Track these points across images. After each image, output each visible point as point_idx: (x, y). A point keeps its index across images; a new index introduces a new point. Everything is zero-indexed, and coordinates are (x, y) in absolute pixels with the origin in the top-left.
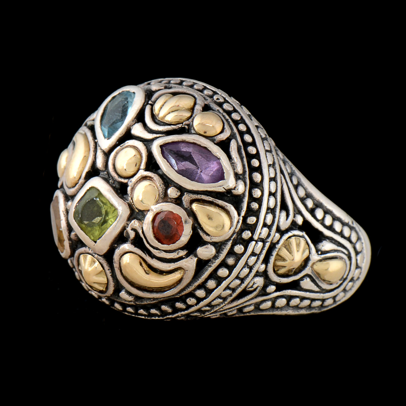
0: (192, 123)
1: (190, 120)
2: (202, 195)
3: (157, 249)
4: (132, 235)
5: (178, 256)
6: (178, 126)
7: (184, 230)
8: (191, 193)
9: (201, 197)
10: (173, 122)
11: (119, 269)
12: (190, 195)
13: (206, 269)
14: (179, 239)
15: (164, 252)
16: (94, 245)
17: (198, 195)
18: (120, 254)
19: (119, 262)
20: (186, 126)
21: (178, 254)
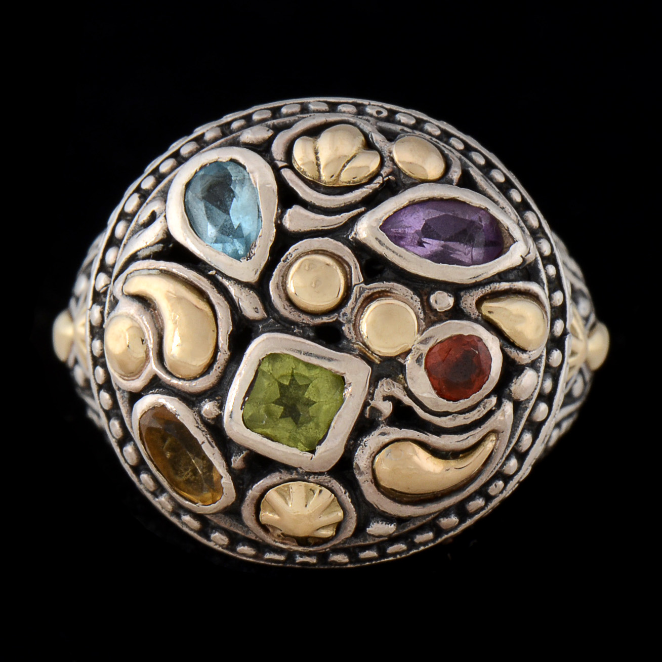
0: (395, 167)
1: (388, 163)
2: (491, 285)
3: (446, 414)
4: (387, 408)
5: (485, 412)
6: (379, 183)
7: (493, 358)
8: (472, 290)
9: (490, 288)
10: (362, 180)
11: (373, 481)
12: (472, 294)
13: (519, 416)
14: (487, 379)
15: (459, 415)
16: (311, 459)
17: (484, 287)
18: (371, 455)
19: (370, 469)
20: (390, 177)
21: (484, 408)
